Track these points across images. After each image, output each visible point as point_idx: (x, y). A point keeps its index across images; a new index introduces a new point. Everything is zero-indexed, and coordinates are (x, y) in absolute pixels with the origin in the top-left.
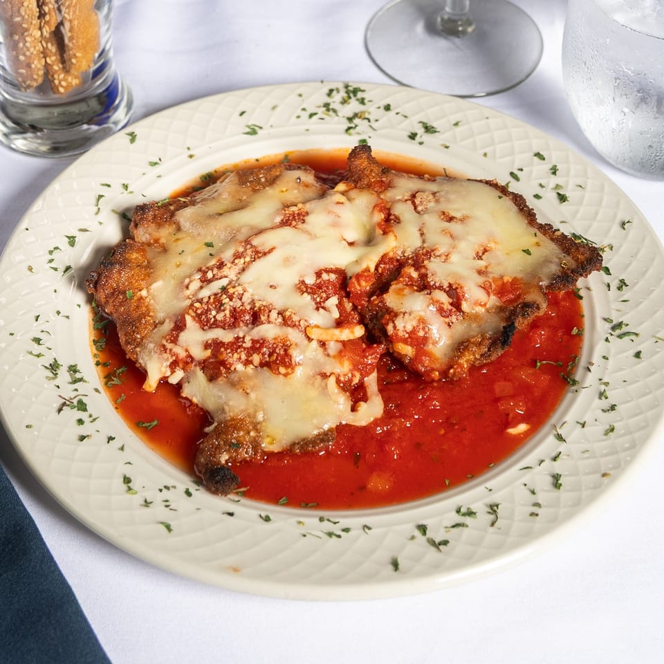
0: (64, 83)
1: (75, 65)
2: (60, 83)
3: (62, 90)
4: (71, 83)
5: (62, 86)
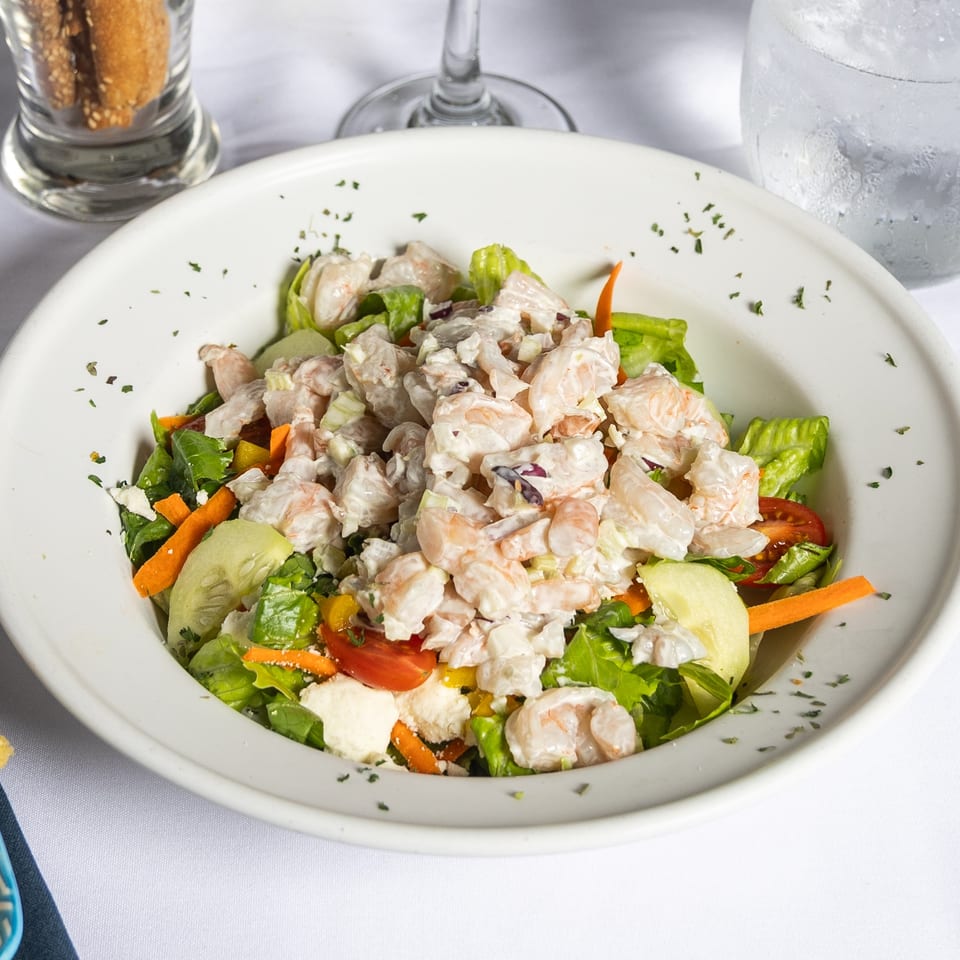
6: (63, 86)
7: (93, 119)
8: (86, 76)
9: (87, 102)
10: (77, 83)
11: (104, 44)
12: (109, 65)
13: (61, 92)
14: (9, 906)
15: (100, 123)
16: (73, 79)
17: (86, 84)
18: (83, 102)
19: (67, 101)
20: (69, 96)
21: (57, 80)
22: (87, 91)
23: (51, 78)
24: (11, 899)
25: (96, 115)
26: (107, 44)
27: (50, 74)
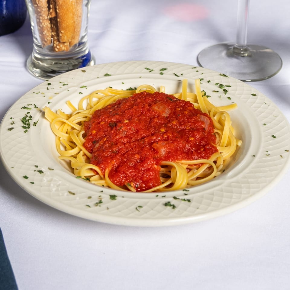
0: (58, 47)
1: (61, 37)
2: (56, 46)
3: (57, 50)
4: (62, 48)
5: (57, 48)
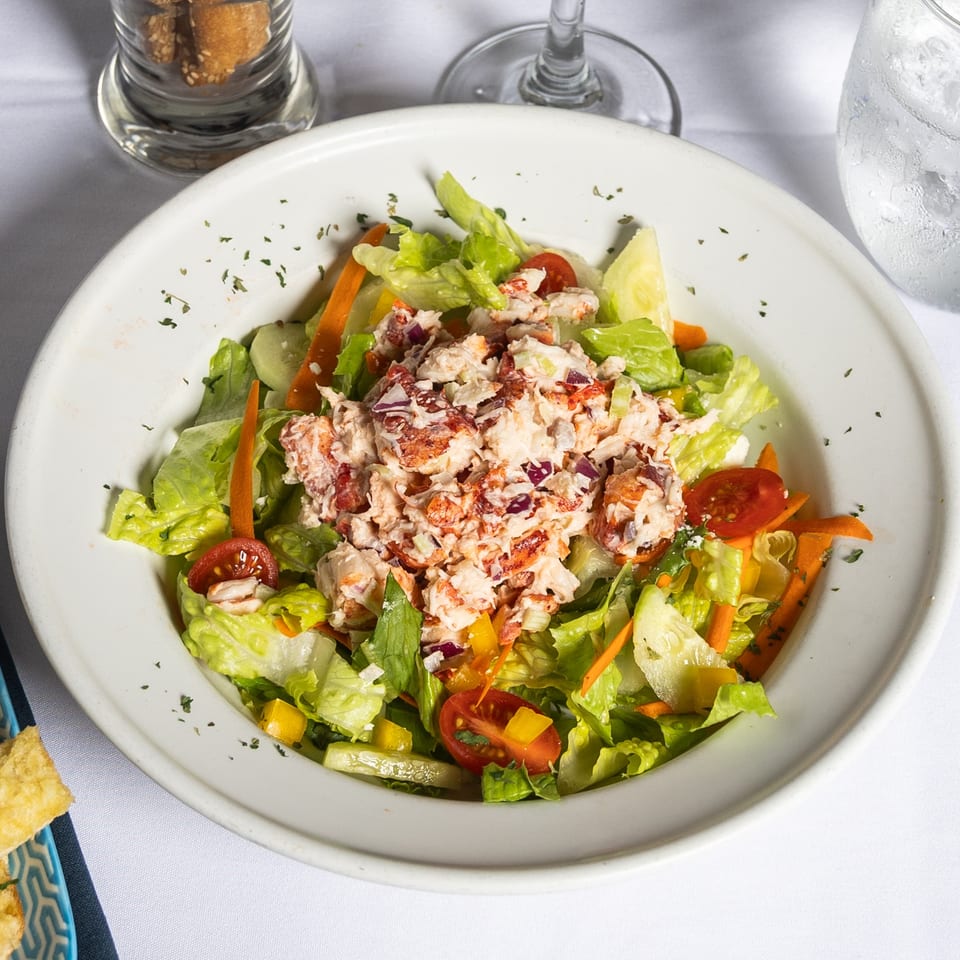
6: (162, 45)
7: (191, 76)
8: (185, 39)
9: (185, 64)
10: (176, 44)
11: (203, 23)
12: (208, 41)
13: (160, 52)
14: (65, 941)
15: (198, 82)
16: (173, 40)
17: (185, 45)
18: (182, 61)
19: (166, 59)
20: (167, 55)
21: (157, 41)
22: (186, 52)
23: (151, 39)
24: (67, 934)
25: (194, 75)
26: (206, 24)
27: (151, 36)
